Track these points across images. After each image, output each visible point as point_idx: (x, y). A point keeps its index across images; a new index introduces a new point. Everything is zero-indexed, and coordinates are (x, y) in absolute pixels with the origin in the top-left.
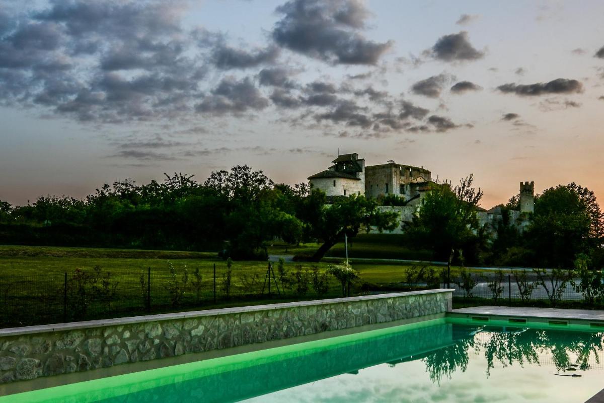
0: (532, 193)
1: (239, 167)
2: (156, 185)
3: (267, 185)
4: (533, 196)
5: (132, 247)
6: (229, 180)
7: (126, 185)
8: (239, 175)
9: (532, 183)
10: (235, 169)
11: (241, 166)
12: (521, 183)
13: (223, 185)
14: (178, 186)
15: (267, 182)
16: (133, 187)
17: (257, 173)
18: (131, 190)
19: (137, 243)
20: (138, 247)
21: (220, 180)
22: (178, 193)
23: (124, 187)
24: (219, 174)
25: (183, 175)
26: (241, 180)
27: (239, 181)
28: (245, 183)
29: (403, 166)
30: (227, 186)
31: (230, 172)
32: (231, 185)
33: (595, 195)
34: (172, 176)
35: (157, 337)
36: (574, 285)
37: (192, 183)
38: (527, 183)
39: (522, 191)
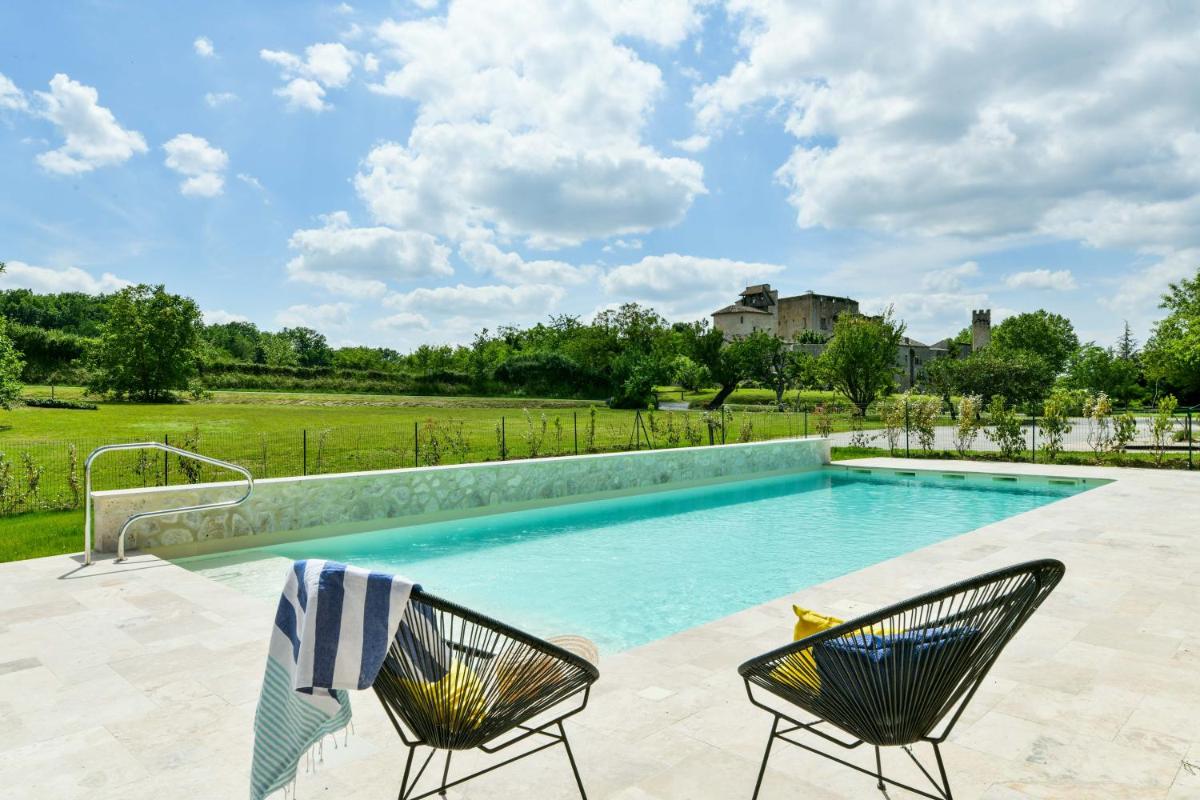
0: (989, 324)
1: (628, 306)
2: (542, 328)
3: (659, 324)
4: (989, 328)
5: (515, 396)
6: (617, 321)
7: (511, 329)
8: (628, 314)
9: (988, 311)
10: (624, 308)
11: (630, 304)
12: (974, 312)
13: (611, 326)
14: (563, 329)
15: (659, 320)
16: (517, 331)
17: (648, 311)
18: (516, 334)
19: (520, 392)
20: (521, 396)
21: (607, 320)
22: (564, 337)
23: (508, 331)
24: (605, 314)
25: (569, 317)
26: (631, 319)
27: (628, 320)
28: (635, 323)
29: (823, 296)
30: (615, 327)
31: (619, 311)
32: (619, 326)
33: (1072, 323)
34: (557, 317)
35: (469, 486)
36: (989, 433)
37: (579, 325)
38: (981, 311)
39: (974, 322)
